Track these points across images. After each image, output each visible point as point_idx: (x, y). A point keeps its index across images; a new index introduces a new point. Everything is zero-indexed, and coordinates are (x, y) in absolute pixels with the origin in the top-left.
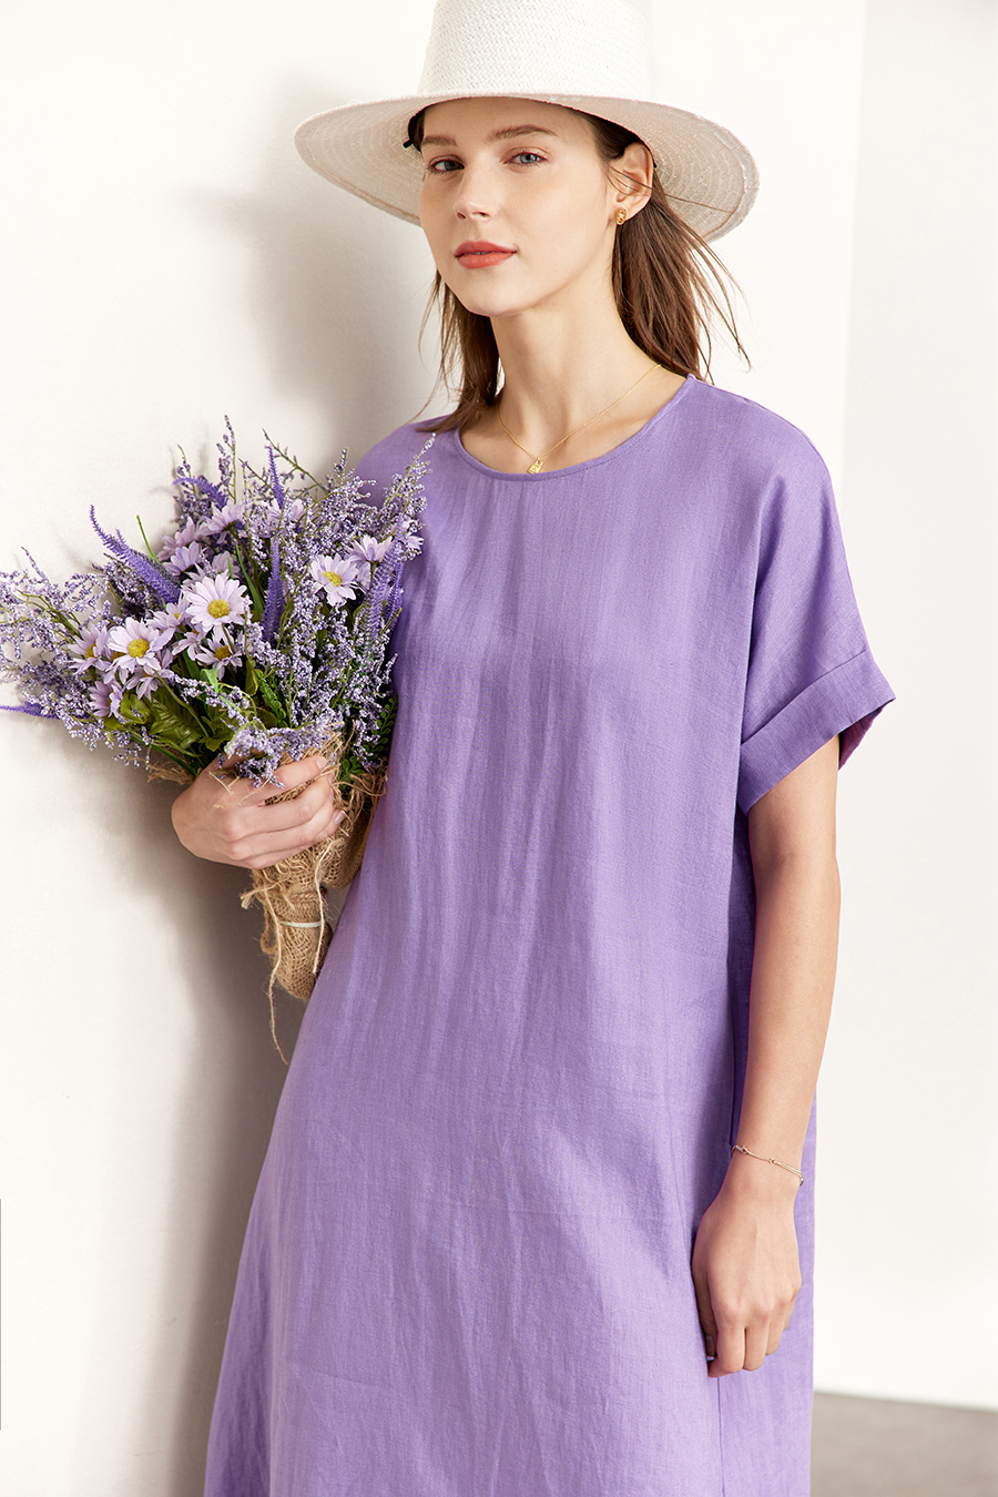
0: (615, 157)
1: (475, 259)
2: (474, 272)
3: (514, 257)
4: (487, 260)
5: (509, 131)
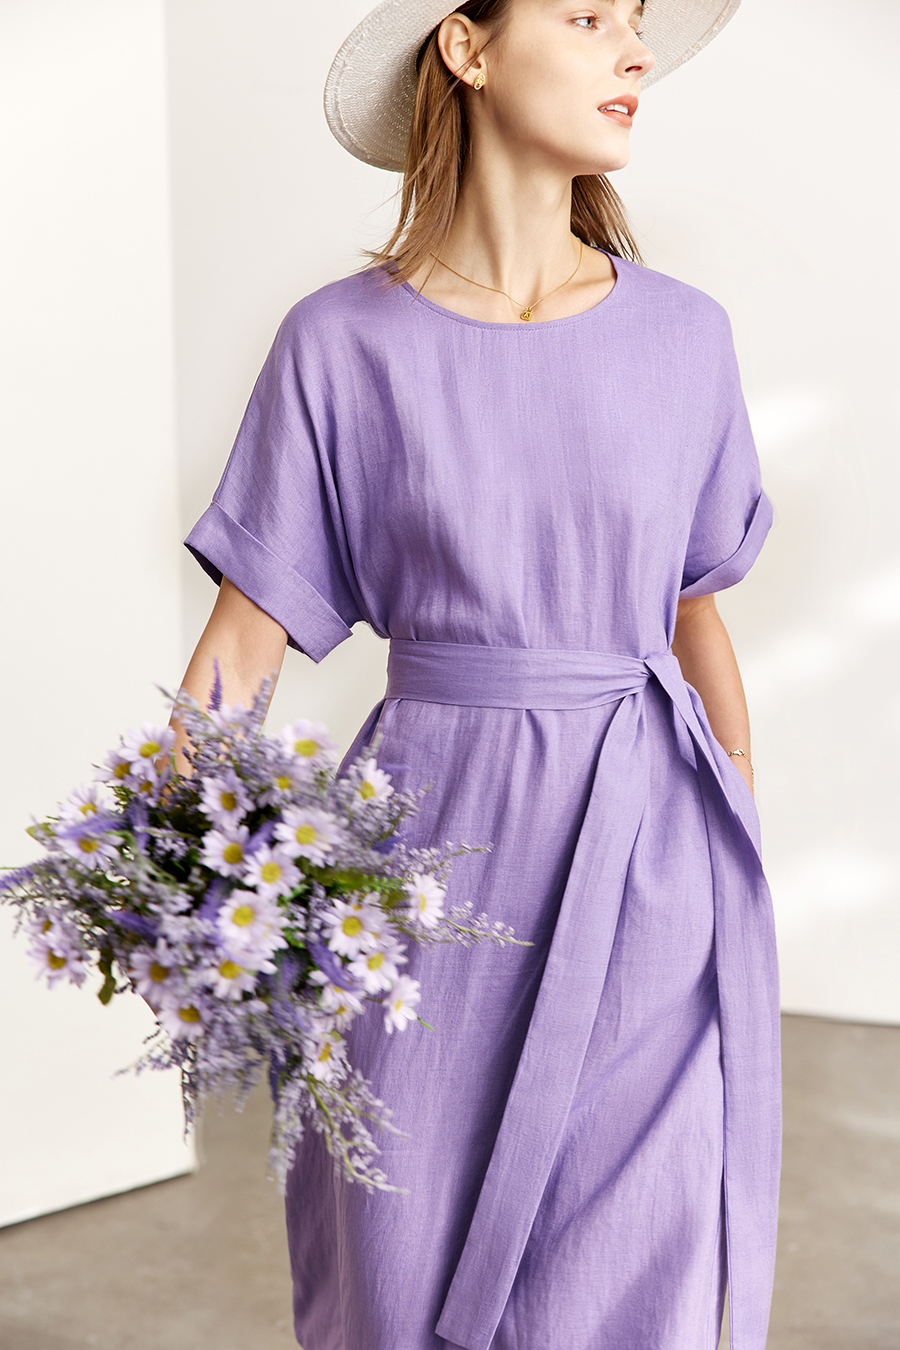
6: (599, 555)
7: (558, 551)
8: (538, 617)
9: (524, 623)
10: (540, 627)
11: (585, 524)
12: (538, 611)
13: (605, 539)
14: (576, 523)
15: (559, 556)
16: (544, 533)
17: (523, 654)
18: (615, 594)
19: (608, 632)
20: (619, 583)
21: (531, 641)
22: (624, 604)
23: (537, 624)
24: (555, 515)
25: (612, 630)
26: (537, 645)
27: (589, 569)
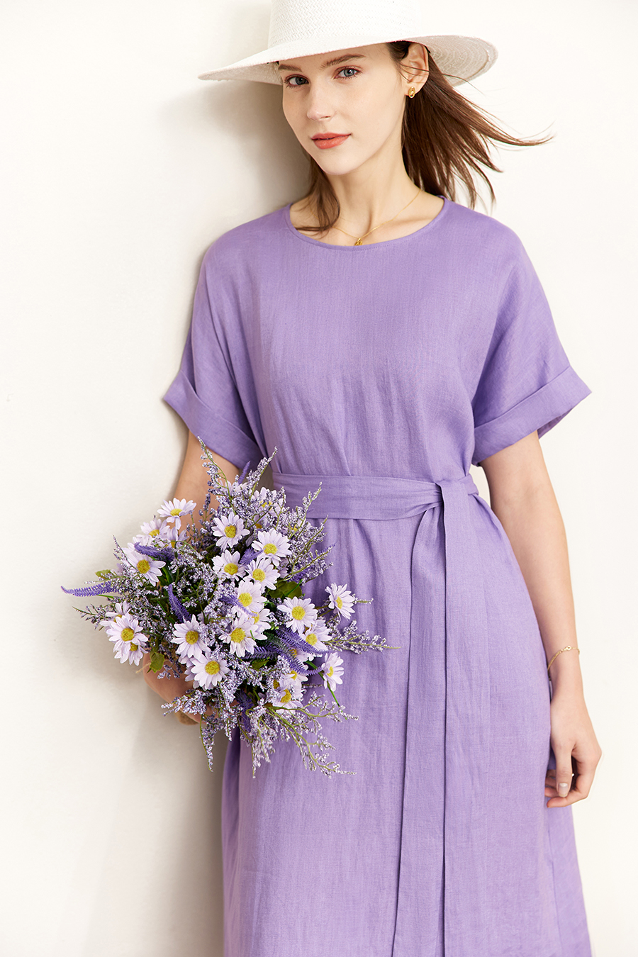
0: (403, 57)
1: (324, 143)
2: (325, 151)
3: (350, 137)
4: (333, 143)
5: (335, 60)
6: (395, 411)
7: (366, 407)
8: (355, 452)
9: (345, 458)
10: (358, 460)
11: (384, 390)
12: (356, 448)
13: (398, 399)
14: (378, 387)
15: (367, 410)
16: (357, 393)
17: (347, 480)
18: (410, 439)
19: (408, 465)
20: (412, 431)
21: (351, 471)
22: (418, 446)
23: (355, 458)
24: (364, 381)
25: (410, 464)
26: (357, 473)
27: (389, 419)
